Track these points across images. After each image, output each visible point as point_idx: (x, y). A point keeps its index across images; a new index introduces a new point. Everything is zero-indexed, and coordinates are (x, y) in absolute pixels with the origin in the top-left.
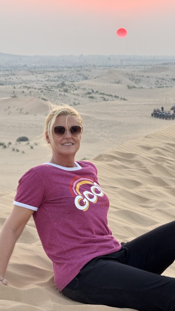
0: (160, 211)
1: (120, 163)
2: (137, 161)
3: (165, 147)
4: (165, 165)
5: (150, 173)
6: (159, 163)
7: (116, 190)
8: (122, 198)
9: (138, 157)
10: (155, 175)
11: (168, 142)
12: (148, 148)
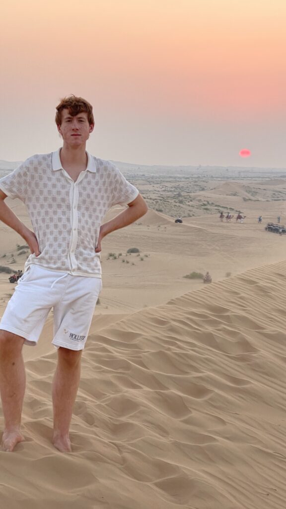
4: (172, 351)
12: (161, 323)
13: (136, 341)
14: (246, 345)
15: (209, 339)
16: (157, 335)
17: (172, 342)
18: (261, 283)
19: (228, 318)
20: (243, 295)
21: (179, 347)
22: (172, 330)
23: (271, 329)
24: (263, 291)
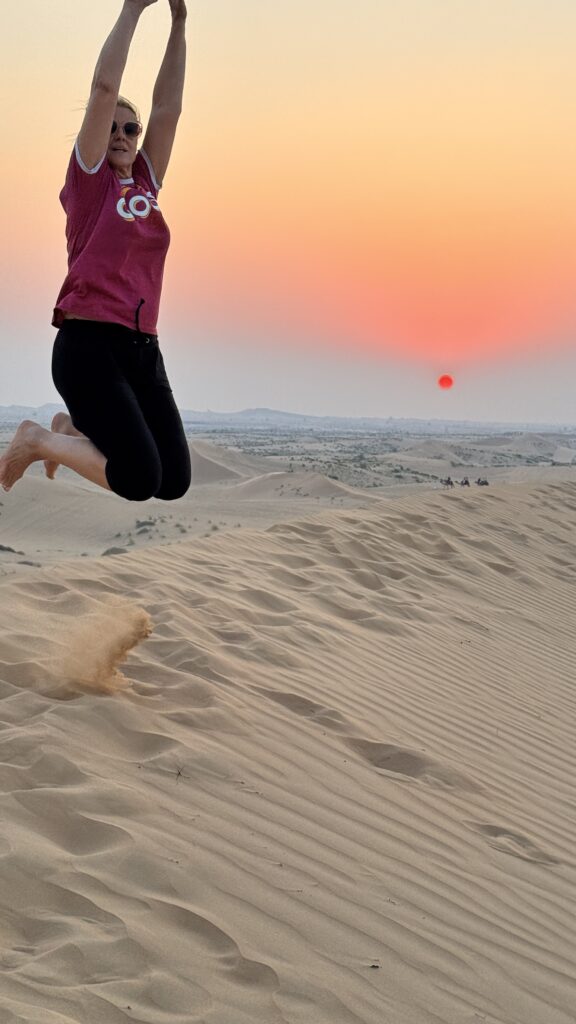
0: (315, 596)
1: (299, 537)
2: (328, 536)
4: (366, 543)
5: (338, 552)
6: (359, 541)
7: (268, 568)
8: (271, 578)
10: (343, 555)
11: (388, 515)
12: (353, 522)
13: (327, 533)
14: (447, 547)
15: (407, 540)
16: (349, 531)
17: (367, 537)
18: (466, 500)
19: (427, 525)
20: (445, 508)
21: (373, 541)
22: (365, 527)
23: (472, 538)
24: (469, 508)
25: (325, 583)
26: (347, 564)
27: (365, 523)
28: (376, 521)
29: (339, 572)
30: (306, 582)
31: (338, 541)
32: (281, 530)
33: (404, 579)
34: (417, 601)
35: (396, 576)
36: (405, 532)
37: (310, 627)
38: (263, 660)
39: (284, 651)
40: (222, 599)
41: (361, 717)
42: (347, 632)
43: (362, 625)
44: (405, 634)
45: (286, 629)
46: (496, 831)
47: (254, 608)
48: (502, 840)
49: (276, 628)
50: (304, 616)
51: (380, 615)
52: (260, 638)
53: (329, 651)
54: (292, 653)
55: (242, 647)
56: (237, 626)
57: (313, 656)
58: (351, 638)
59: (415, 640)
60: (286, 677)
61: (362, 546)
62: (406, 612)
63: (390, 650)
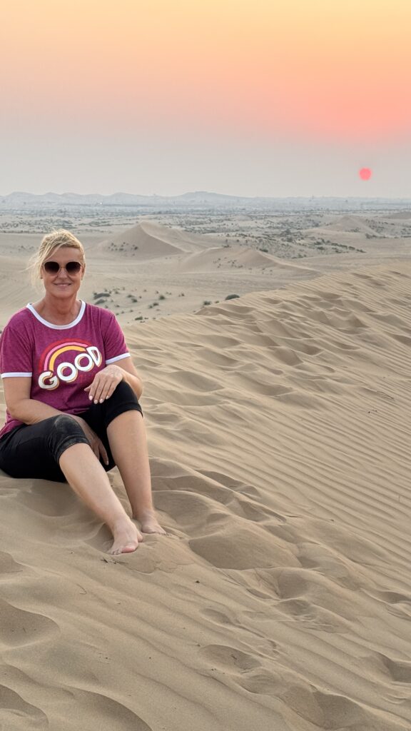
0: (238, 374)
1: (225, 318)
2: (251, 317)
3: (300, 300)
4: (285, 322)
5: (261, 331)
6: (279, 320)
8: (199, 359)
9: (254, 311)
10: (265, 334)
12: (274, 302)
13: (250, 313)
14: (357, 323)
15: (321, 318)
16: (269, 310)
17: (286, 316)
18: (375, 278)
19: (340, 303)
20: (355, 285)
21: (291, 320)
22: (285, 307)
23: (380, 313)
24: (377, 284)
25: (247, 361)
26: (269, 342)
27: (285, 303)
28: (293, 300)
29: (261, 350)
30: (231, 361)
31: (261, 321)
32: (210, 313)
33: (317, 355)
34: (330, 374)
35: (312, 351)
36: (321, 309)
37: (232, 405)
38: (188, 440)
39: (209, 431)
40: (153, 381)
41: (275, 490)
42: (265, 407)
43: (280, 400)
44: (319, 407)
45: (210, 408)
46: (396, 598)
47: (183, 389)
48: (400, 606)
49: (202, 408)
50: (227, 394)
51: (297, 390)
52: (187, 418)
53: (247, 427)
54: (214, 431)
55: (169, 428)
56: (167, 409)
57: (233, 432)
58: (268, 413)
59: (328, 413)
60: (208, 455)
61: (281, 324)
62: (318, 385)
63: (302, 423)
